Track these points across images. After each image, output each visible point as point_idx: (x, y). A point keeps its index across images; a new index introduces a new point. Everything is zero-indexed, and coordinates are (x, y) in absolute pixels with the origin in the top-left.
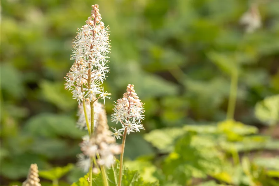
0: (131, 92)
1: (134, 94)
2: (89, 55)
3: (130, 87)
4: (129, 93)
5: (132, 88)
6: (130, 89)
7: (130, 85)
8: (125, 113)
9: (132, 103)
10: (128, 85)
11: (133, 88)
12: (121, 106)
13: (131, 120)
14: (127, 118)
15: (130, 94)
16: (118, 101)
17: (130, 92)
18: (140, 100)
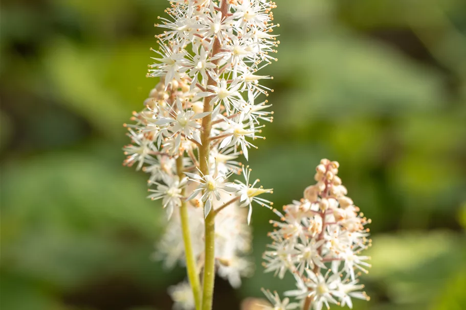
0: (329, 186)
1: (340, 190)
2: (207, 72)
3: (327, 169)
4: (322, 187)
5: (333, 172)
6: (325, 174)
7: (325, 161)
8: (308, 250)
9: (330, 218)
10: (319, 163)
11: (336, 171)
12: (295, 228)
13: (326, 272)
14: (313, 267)
15: (325, 191)
16: (286, 208)
17: (326, 183)
18: (358, 209)
